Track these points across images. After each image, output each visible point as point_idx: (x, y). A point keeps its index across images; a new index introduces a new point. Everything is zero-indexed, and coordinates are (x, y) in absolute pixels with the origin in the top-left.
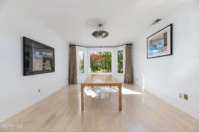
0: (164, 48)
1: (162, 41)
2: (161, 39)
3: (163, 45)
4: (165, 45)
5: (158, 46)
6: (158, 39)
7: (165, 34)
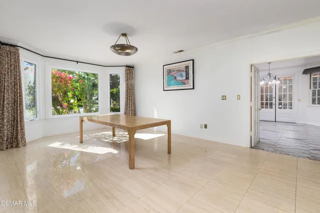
0: (186, 81)
1: (184, 74)
2: (182, 71)
3: (185, 78)
4: (187, 78)
5: (179, 78)
6: (179, 71)
7: (187, 67)
